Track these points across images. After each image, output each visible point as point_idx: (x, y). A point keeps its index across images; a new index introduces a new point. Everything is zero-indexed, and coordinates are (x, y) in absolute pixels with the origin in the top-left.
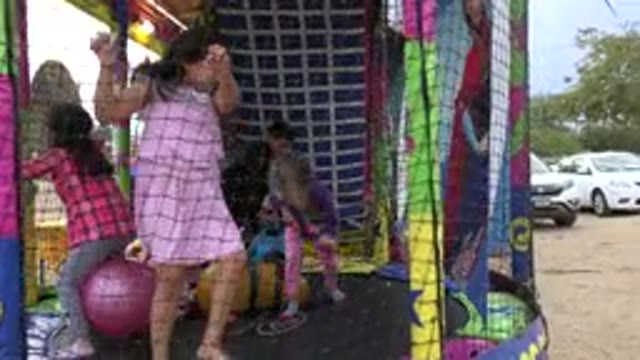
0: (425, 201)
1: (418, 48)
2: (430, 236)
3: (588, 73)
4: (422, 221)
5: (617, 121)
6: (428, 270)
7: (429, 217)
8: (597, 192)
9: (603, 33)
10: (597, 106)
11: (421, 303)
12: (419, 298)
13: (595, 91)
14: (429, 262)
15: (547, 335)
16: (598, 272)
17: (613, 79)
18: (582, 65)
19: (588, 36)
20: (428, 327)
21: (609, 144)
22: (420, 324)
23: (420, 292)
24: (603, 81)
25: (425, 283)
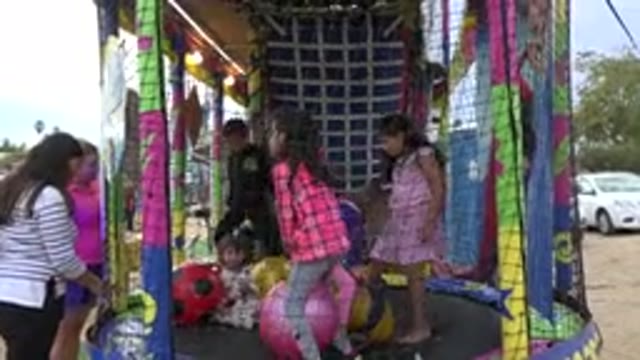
0: (514, 216)
1: (506, 89)
2: (518, 245)
3: (588, 95)
4: (511, 232)
5: (617, 142)
6: (517, 273)
7: (517, 228)
8: (601, 211)
9: (602, 56)
10: (598, 128)
11: (512, 299)
12: (509, 296)
13: (595, 113)
14: (518, 266)
15: (599, 334)
16: (613, 287)
17: (613, 101)
18: (582, 87)
19: (587, 59)
20: (518, 320)
21: (607, 164)
22: (511, 318)
23: (509, 292)
24: (601, 104)
25: (514, 283)
